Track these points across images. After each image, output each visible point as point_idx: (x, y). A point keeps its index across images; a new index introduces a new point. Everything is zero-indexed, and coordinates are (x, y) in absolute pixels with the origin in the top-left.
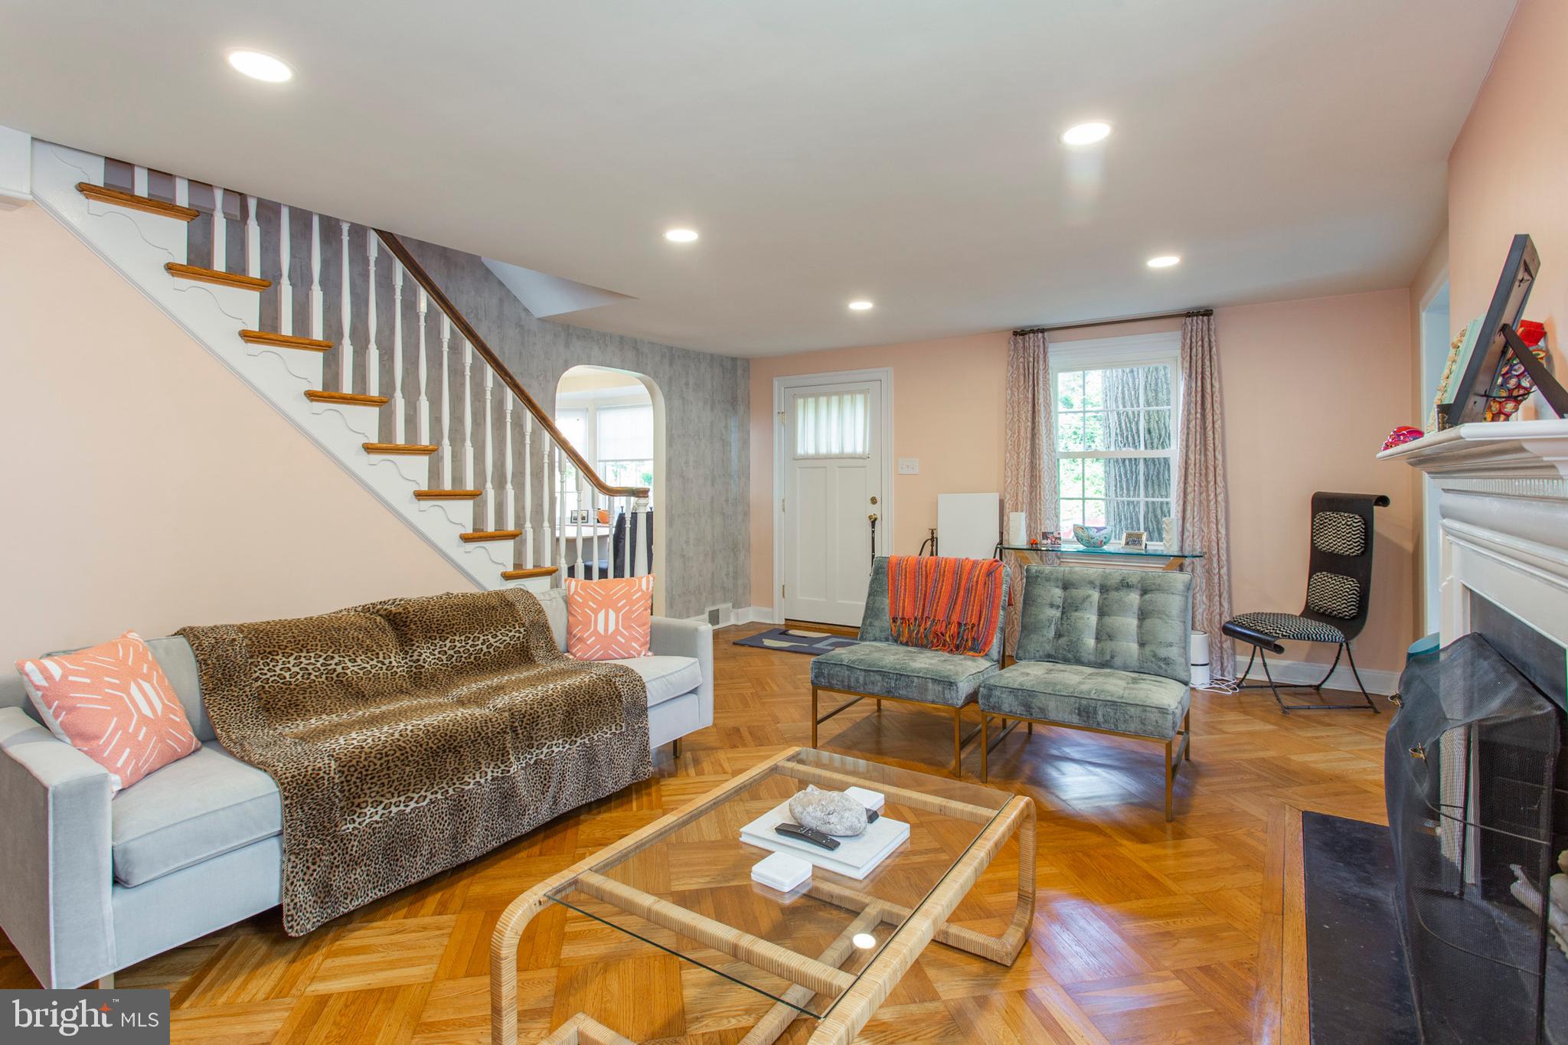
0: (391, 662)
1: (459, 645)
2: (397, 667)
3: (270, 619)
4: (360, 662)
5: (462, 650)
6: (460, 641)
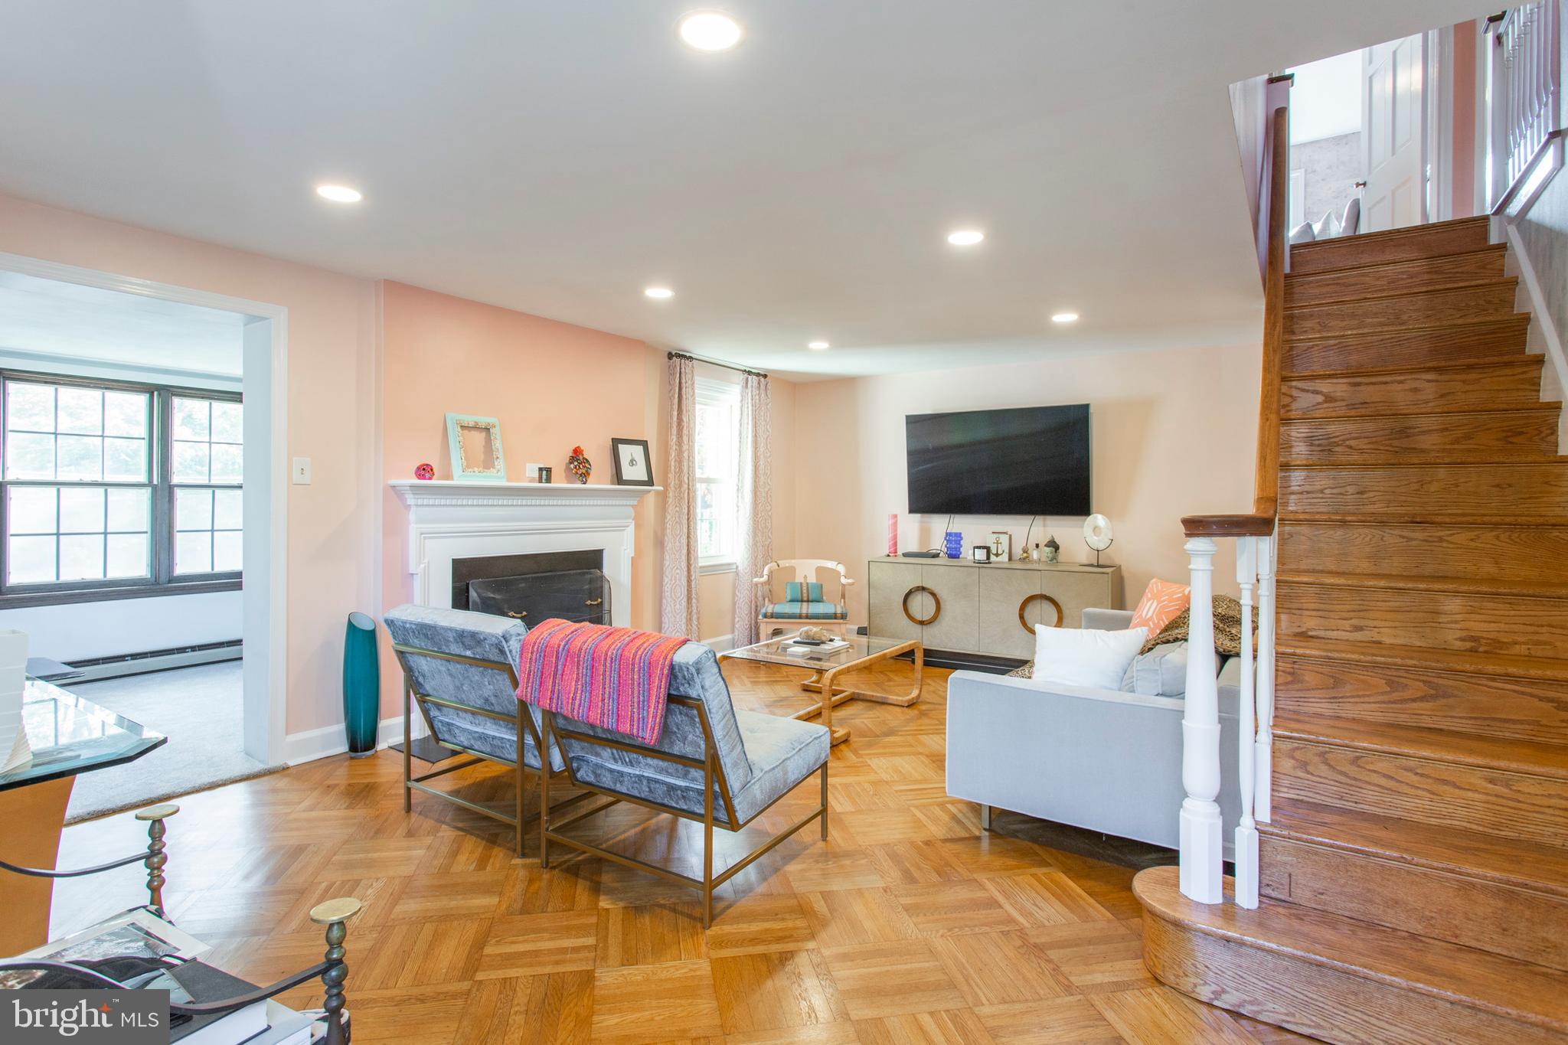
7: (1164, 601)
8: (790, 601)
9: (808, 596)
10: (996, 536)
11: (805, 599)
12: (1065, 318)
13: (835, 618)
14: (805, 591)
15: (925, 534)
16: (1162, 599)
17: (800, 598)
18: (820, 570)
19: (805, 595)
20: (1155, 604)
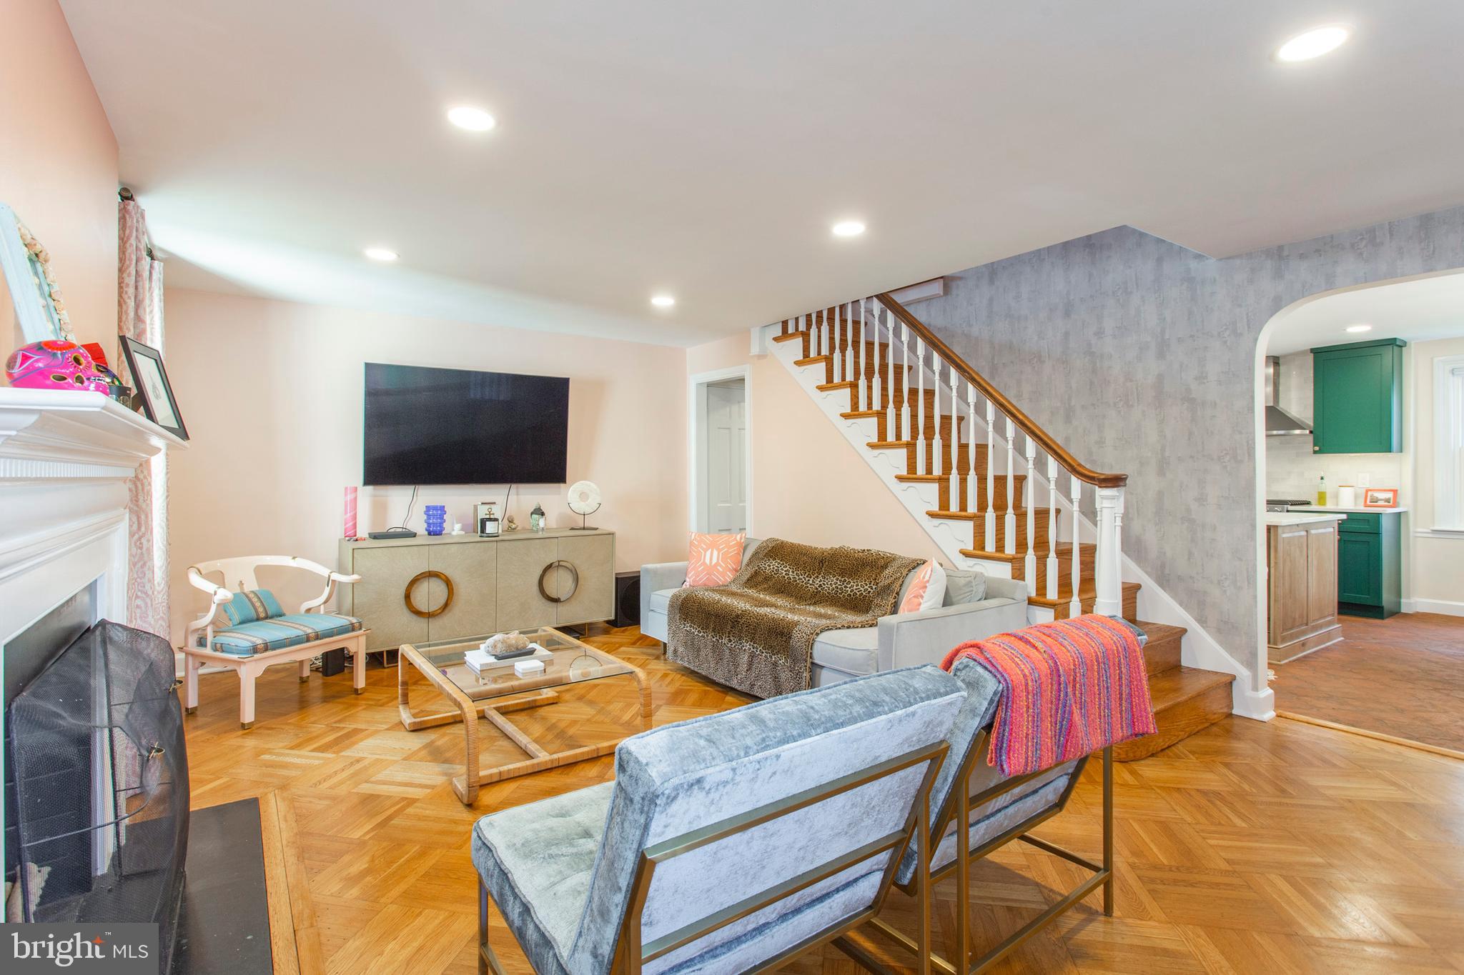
0: (809, 580)
1: (839, 583)
2: (811, 585)
3: (801, 543)
4: (795, 574)
5: (839, 587)
6: (840, 581)
7: (723, 548)
8: (241, 623)
9: (266, 611)
10: (488, 506)
11: (262, 615)
12: (663, 301)
13: (353, 630)
14: (258, 604)
15: (380, 509)
16: (721, 547)
17: (254, 615)
18: (260, 571)
19: (261, 610)
20: (715, 553)
